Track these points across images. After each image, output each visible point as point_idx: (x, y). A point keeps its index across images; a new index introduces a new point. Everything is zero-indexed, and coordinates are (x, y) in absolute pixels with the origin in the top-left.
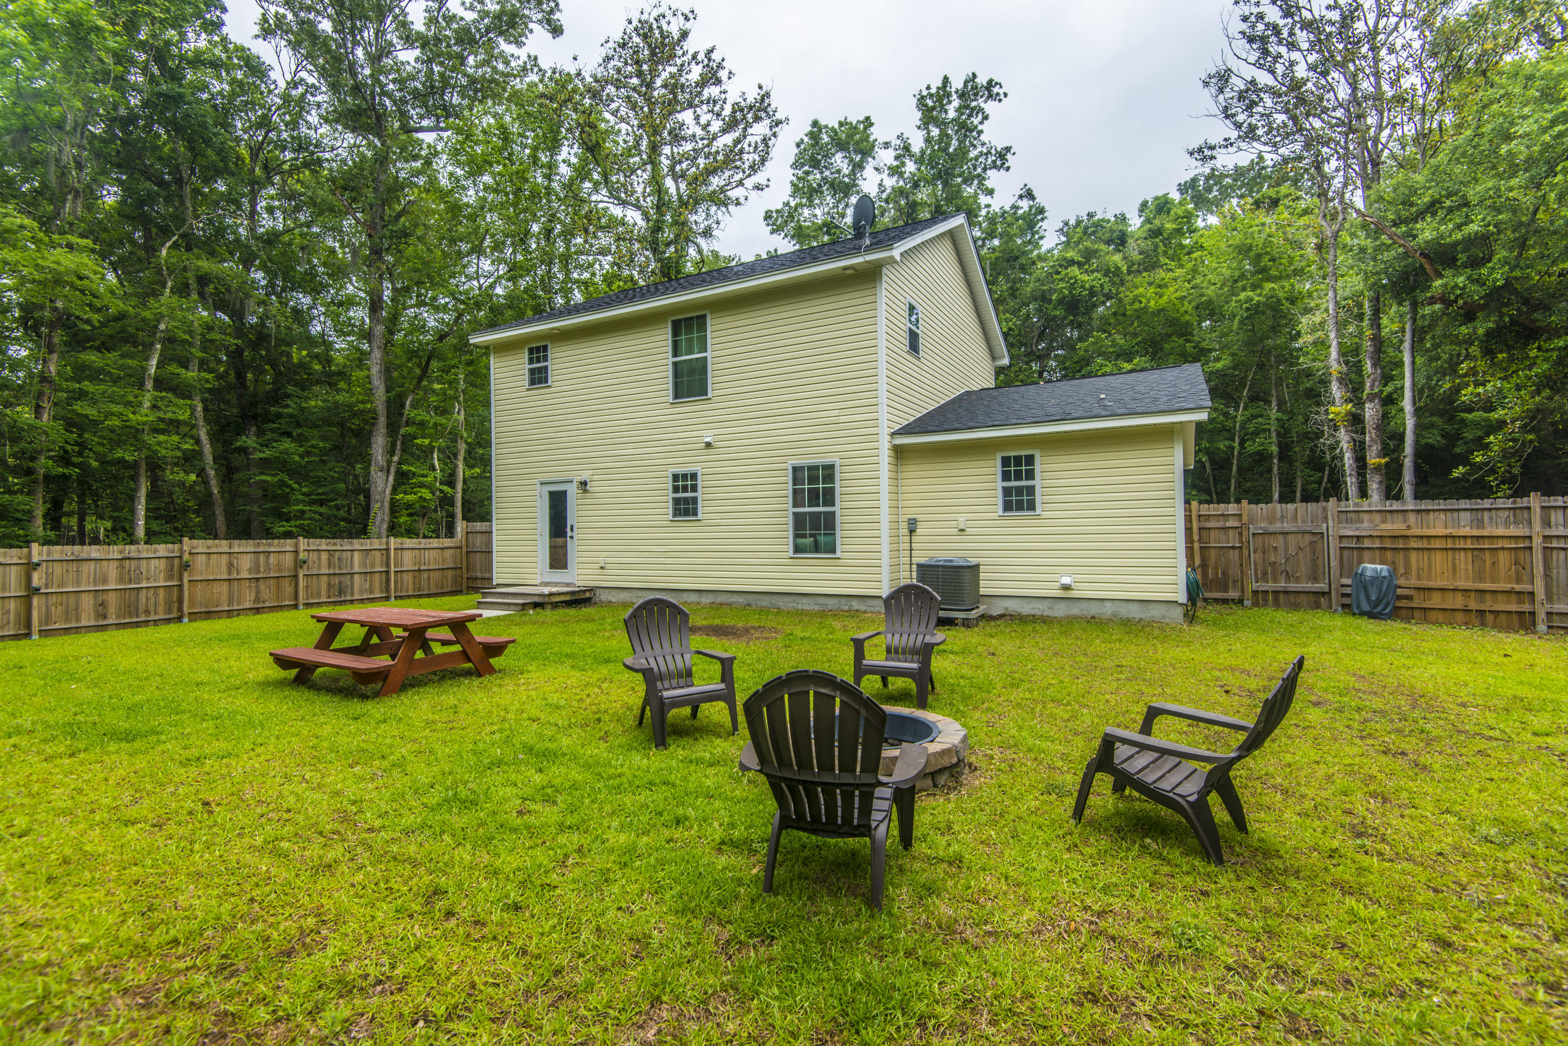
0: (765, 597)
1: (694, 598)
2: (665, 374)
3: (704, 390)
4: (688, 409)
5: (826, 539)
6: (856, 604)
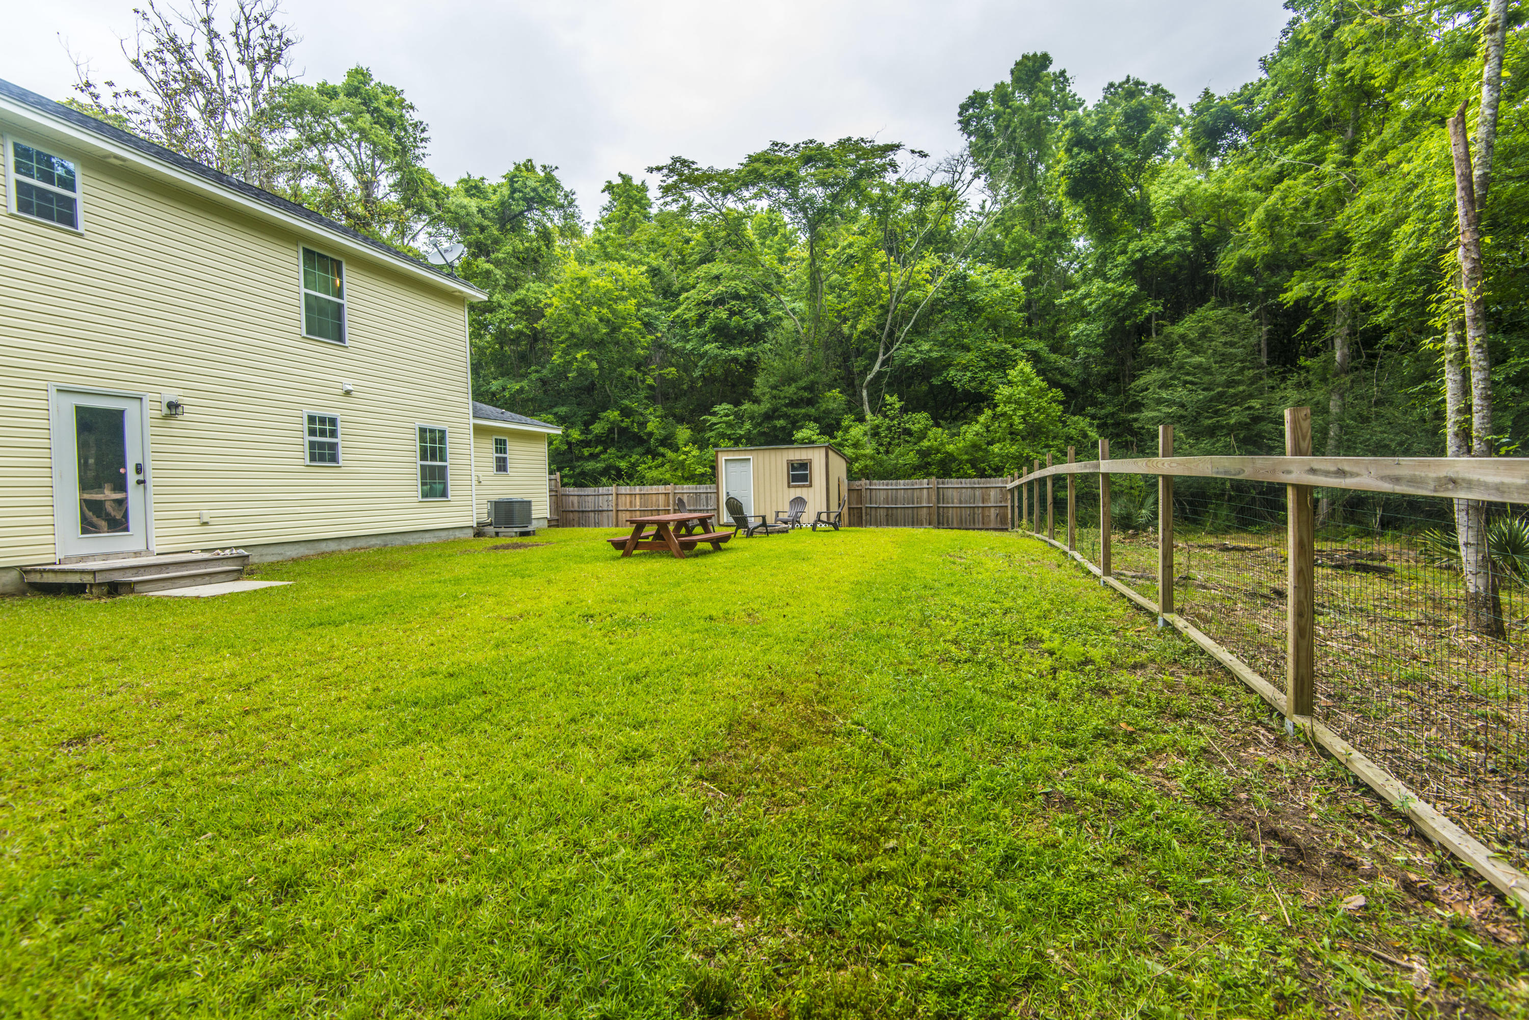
0: (398, 537)
1: (333, 546)
2: (296, 303)
3: (338, 335)
4: (322, 349)
5: (439, 487)
6: (458, 534)
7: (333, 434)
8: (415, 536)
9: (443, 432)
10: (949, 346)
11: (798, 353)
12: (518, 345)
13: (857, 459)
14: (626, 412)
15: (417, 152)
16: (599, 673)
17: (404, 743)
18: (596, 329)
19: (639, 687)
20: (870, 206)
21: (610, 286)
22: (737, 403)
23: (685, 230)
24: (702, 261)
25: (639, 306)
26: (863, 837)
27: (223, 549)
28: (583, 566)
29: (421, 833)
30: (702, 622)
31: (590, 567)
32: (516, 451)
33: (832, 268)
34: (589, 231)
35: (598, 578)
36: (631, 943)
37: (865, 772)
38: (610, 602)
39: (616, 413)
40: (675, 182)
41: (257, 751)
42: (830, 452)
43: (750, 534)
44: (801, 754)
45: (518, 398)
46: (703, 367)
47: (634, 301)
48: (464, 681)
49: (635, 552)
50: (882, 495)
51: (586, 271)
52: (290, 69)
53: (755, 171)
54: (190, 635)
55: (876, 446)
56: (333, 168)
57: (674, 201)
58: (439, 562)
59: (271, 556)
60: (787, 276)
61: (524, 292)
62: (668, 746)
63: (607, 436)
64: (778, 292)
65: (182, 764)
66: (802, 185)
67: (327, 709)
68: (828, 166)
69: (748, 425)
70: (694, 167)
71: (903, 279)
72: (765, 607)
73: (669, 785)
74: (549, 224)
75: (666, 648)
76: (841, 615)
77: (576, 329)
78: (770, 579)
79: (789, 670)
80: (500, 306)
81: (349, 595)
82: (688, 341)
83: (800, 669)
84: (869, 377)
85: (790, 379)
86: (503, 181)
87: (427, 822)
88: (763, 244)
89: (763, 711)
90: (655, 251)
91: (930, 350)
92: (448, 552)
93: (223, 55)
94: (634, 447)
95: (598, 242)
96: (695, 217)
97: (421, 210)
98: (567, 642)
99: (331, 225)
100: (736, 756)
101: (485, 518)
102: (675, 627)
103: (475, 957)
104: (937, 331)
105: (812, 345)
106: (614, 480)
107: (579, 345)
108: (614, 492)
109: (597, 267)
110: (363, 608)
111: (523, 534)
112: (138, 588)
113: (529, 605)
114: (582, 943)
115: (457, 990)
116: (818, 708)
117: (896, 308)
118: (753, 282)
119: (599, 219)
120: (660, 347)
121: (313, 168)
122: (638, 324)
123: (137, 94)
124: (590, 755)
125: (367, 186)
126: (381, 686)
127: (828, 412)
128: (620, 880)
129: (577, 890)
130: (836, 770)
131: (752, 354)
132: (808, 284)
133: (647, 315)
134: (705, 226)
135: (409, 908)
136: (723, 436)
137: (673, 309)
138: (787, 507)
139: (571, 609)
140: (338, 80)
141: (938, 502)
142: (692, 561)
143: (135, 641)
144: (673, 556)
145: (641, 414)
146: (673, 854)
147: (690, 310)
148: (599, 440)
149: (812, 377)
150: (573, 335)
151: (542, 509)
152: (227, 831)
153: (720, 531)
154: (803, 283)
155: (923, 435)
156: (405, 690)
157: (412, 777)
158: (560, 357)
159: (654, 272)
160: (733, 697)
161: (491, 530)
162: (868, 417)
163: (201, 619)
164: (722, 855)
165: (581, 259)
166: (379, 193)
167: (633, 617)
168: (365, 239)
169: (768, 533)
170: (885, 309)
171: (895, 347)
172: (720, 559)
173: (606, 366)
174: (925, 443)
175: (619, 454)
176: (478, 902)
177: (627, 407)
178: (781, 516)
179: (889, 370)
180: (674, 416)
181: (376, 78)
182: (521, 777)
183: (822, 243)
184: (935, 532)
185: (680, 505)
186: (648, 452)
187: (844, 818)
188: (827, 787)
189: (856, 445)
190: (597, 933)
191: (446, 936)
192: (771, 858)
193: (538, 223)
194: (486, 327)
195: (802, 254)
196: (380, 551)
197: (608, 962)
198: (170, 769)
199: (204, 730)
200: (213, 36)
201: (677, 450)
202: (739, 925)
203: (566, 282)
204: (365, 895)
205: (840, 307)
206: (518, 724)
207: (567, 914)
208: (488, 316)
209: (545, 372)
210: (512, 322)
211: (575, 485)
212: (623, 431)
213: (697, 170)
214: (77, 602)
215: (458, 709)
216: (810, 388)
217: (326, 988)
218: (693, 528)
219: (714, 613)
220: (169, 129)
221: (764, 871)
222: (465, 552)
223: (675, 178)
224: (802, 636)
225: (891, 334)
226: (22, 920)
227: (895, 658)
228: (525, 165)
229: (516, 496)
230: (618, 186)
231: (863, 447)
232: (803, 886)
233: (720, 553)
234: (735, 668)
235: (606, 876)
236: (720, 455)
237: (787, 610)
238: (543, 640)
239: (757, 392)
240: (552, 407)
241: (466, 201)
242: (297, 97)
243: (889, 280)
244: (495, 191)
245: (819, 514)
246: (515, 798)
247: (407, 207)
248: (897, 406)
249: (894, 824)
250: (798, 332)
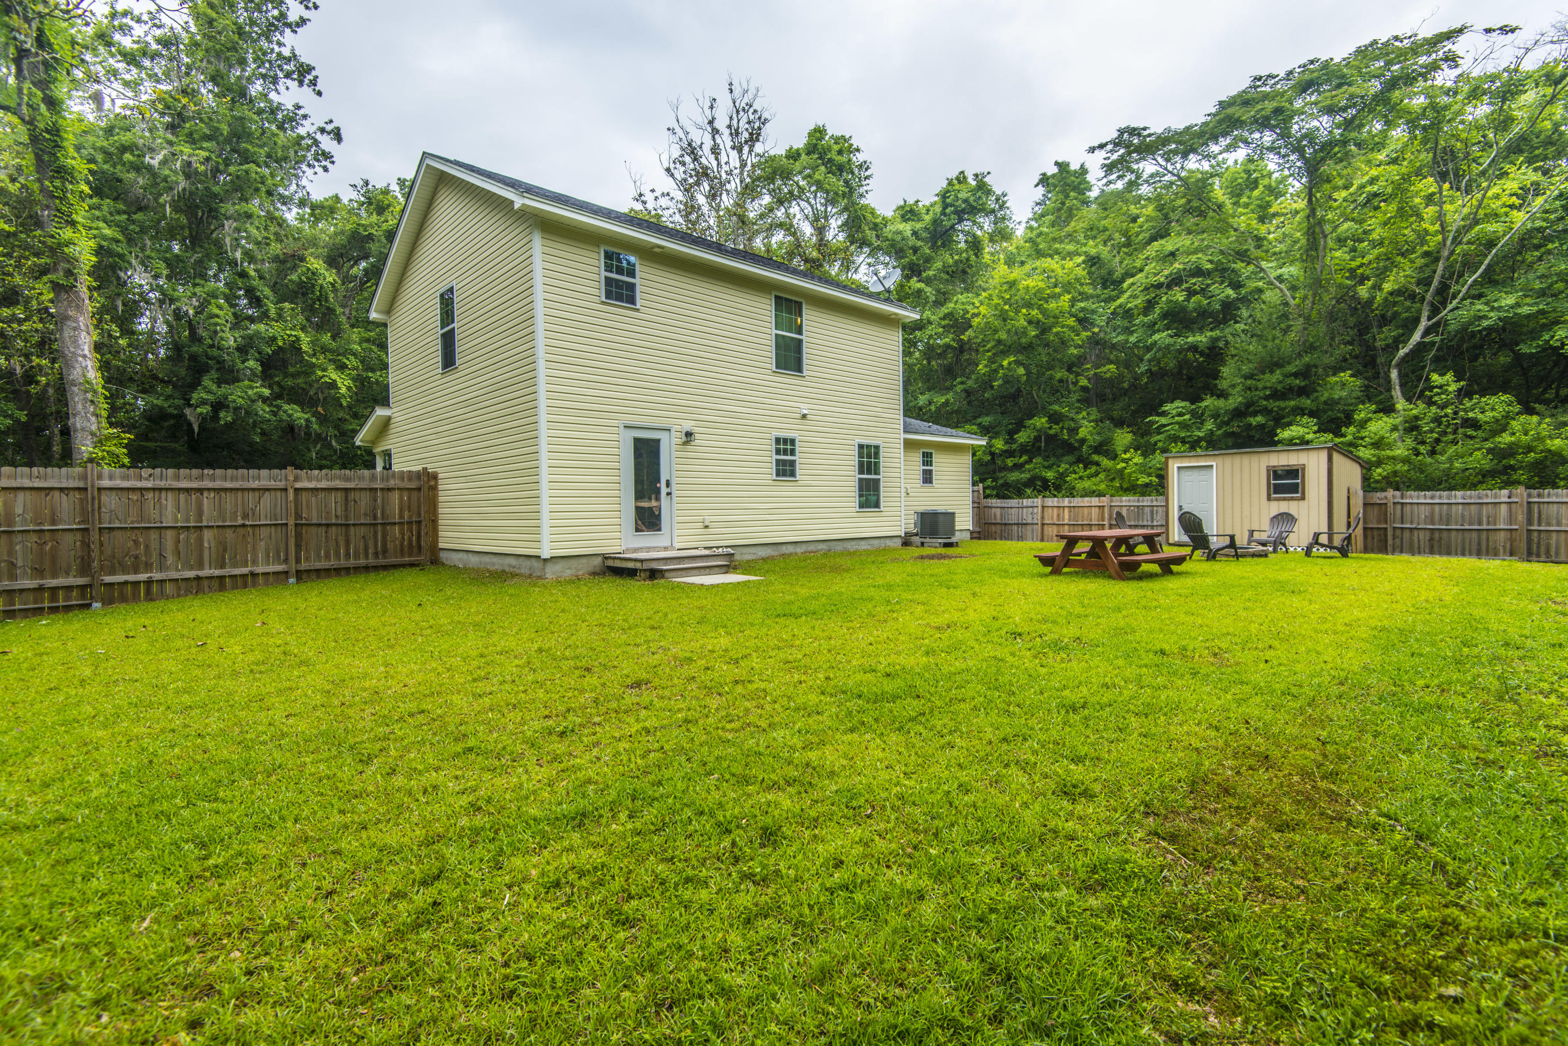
0: (840, 543)
1: (790, 549)
2: (768, 343)
3: (798, 367)
4: (787, 380)
5: (873, 498)
6: (889, 542)
7: (793, 452)
8: (853, 543)
9: (877, 448)
10: (1554, 296)
11: (1285, 331)
12: (945, 358)
13: (1379, 463)
14: (1055, 418)
15: (862, 190)
16: (1030, 695)
17: (852, 730)
18: (1025, 333)
19: (1077, 718)
20: (1408, 122)
21: (1042, 285)
22: (1195, 399)
23: (1132, 207)
24: (1153, 239)
25: (1073, 302)
26: (1399, 967)
27: (718, 547)
28: (1008, 581)
29: (869, 817)
30: (1151, 656)
31: (1015, 583)
32: (942, 464)
33: (1342, 215)
34: (1020, 231)
35: (1024, 595)
36: (1079, 992)
37: (1402, 883)
38: (1038, 621)
39: (1044, 420)
40: (1122, 156)
41: (745, 715)
42: (1336, 457)
43: (1212, 556)
44: (1297, 838)
45: (943, 410)
46: (1150, 361)
47: (1067, 297)
48: (899, 683)
49: (1065, 570)
50: (1424, 512)
51: (1016, 273)
52: (767, 144)
53: (1229, 118)
54: (698, 614)
55: (1414, 445)
56: (795, 221)
57: (1119, 177)
58: (873, 568)
59: (747, 555)
60: (1271, 236)
61: (952, 305)
62: (1114, 790)
63: (1033, 445)
64: (1257, 259)
65: (697, 715)
66: (1296, 119)
67: (792, 689)
68: (1339, 86)
69: (1209, 425)
70: (1145, 133)
71: (1466, 211)
72: (1238, 648)
73: (1116, 834)
74: (979, 233)
75: (1107, 679)
76: (1355, 668)
77: (1003, 335)
78: (1243, 614)
79: (1275, 730)
80: (930, 323)
81: (804, 592)
82: (1132, 333)
83: (1291, 730)
84: (1402, 353)
85: (1272, 364)
86: (936, 199)
87: (873, 808)
88: (1236, 204)
89: (1238, 773)
90: (1094, 238)
91: (1518, 305)
92: (880, 559)
93: (722, 147)
94: (1064, 455)
95: (1030, 240)
96: (1145, 190)
97: (864, 243)
98: (995, 658)
99: (795, 272)
100: (1201, 820)
101: (912, 529)
102: (1117, 658)
103: (920, 949)
104: (1531, 276)
105: (1308, 318)
106: (1039, 491)
107: (1005, 353)
108: (1040, 504)
109: (1028, 267)
110: (814, 605)
111: (947, 545)
112: (667, 575)
113: (956, 616)
114: (1025, 973)
115: (905, 974)
116: (1322, 784)
117: (1452, 253)
118: (1222, 252)
119: (1031, 216)
120: (1097, 343)
121: (781, 225)
122: (1071, 322)
123: (668, 194)
124: (1024, 780)
125: (821, 231)
126: (832, 676)
127: (1331, 403)
128: (1063, 921)
129: (1016, 917)
130: (1354, 870)
131: (1217, 339)
132: (1303, 241)
133: (1083, 309)
134: (1159, 197)
135: (862, 883)
136: (1175, 439)
137: (1113, 299)
138: (1266, 525)
139: (997, 624)
140: (800, 142)
141: (1530, 521)
142: (1134, 584)
143: (666, 615)
144: (1110, 577)
145: (1072, 419)
146: (1124, 912)
147: (1135, 297)
148: (1023, 449)
149: (1307, 359)
150: (999, 342)
151: (964, 522)
152: (727, 776)
153: (1168, 552)
154: (1295, 242)
155: (1501, 426)
156: (851, 683)
157: (860, 764)
158: (986, 366)
159: (1093, 261)
160: (1197, 749)
161: (917, 540)
162: (1399, 406)
163: (704, 602)
164: (1186, 931)
165: (1010, 262)
166: (829, 236)
167: (1066, 640)
168: (820, 279)
169: (1237, 556)
170: (1432, 257)
171: (1450, 307)
172: (1171, 584)
173: (1034, 371)
174: (1506, 439)
175: (1046, 464)
176: (921, 898)
177: (1056, 412)
178: (1256, 536)
179: (1438, 339)
180: (1112, 419)
181: (830, 133)
182: (956, 786)
183: (1327, 186)
184: (1525, 566)
185: (1119, 520)
186: (1079, 460)
187: (1367, 935)
188: (1339, 888)
189: (1378, 444)
190: (1040, 969)
191: (895, 920)
192: (1256, 954)
193: (967, 233)
194: (915, 345)
195: (1295, 206)
196: (826, 554)
197: (1053, 1003)
198: (690, 718)
199: (709, 691)
200: (715, 132)
201: (1114, 457)
202: (1212, 1018)
203: (995, 288)
204: (827, 860)
205: (1354, 264)
206: (951, 733)
207: (1007, 938)
208: (918, 333)
209: (970, 383)
210: (939, 336)
211: (998, 496)
212: (1051, 439)
213: (1150, 135)
214: (633, 582)
215: (896, 707)
216: (1304, 373)
217: (800, 932)
218: (1136, 545)
219: (1166, 647)
220: (686, 216)
221: (1245, 967)
222: (894, 560)
223: (1122, 151)
224: (1294, 690)
225: (1443, 290)
226: (612, 810)
227: (1451, 738)
228: (958, 179)
229: (941, 509)
230: (1054, 176)
231: (1390, 446)
232: (1304, 1002)
233: (1170, 577)
234: (1198, 716)
235: (1049, 912)
236: (1170, 462)
237: (1269, 654)
238: (971, 652)
239: (1223, 384)
240: (975, 418)
241: (902, 226)
242: (771, 166)
243: (1440, 217)
244: (928, 210)
245: (1317, 536)
246: (951, 805)
247: (852, 243)
248: (1453, 387)
249: (1456, 966)
250: (1286, 304)
